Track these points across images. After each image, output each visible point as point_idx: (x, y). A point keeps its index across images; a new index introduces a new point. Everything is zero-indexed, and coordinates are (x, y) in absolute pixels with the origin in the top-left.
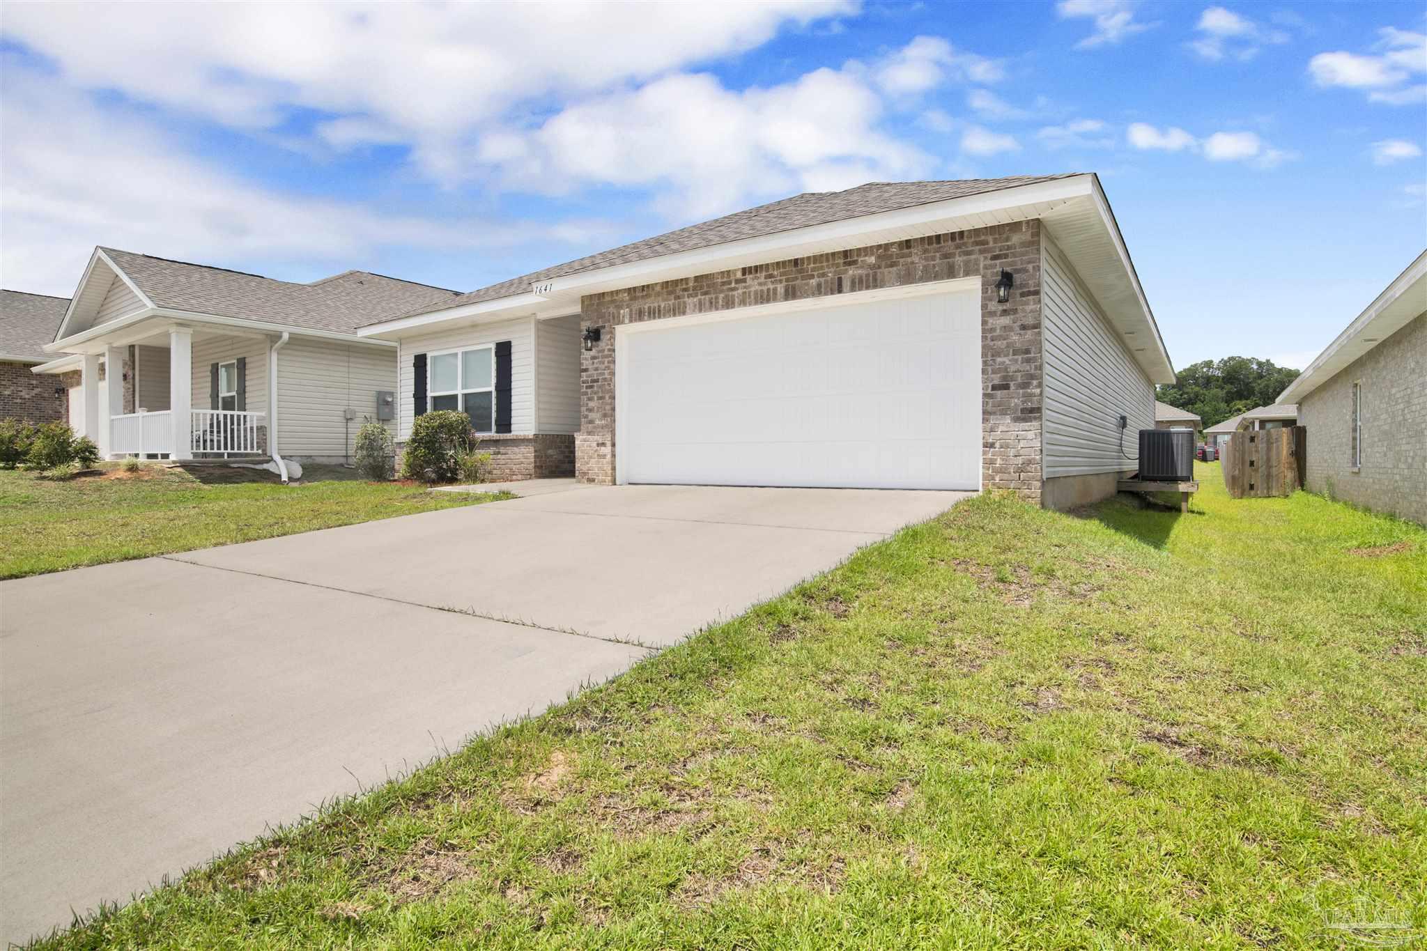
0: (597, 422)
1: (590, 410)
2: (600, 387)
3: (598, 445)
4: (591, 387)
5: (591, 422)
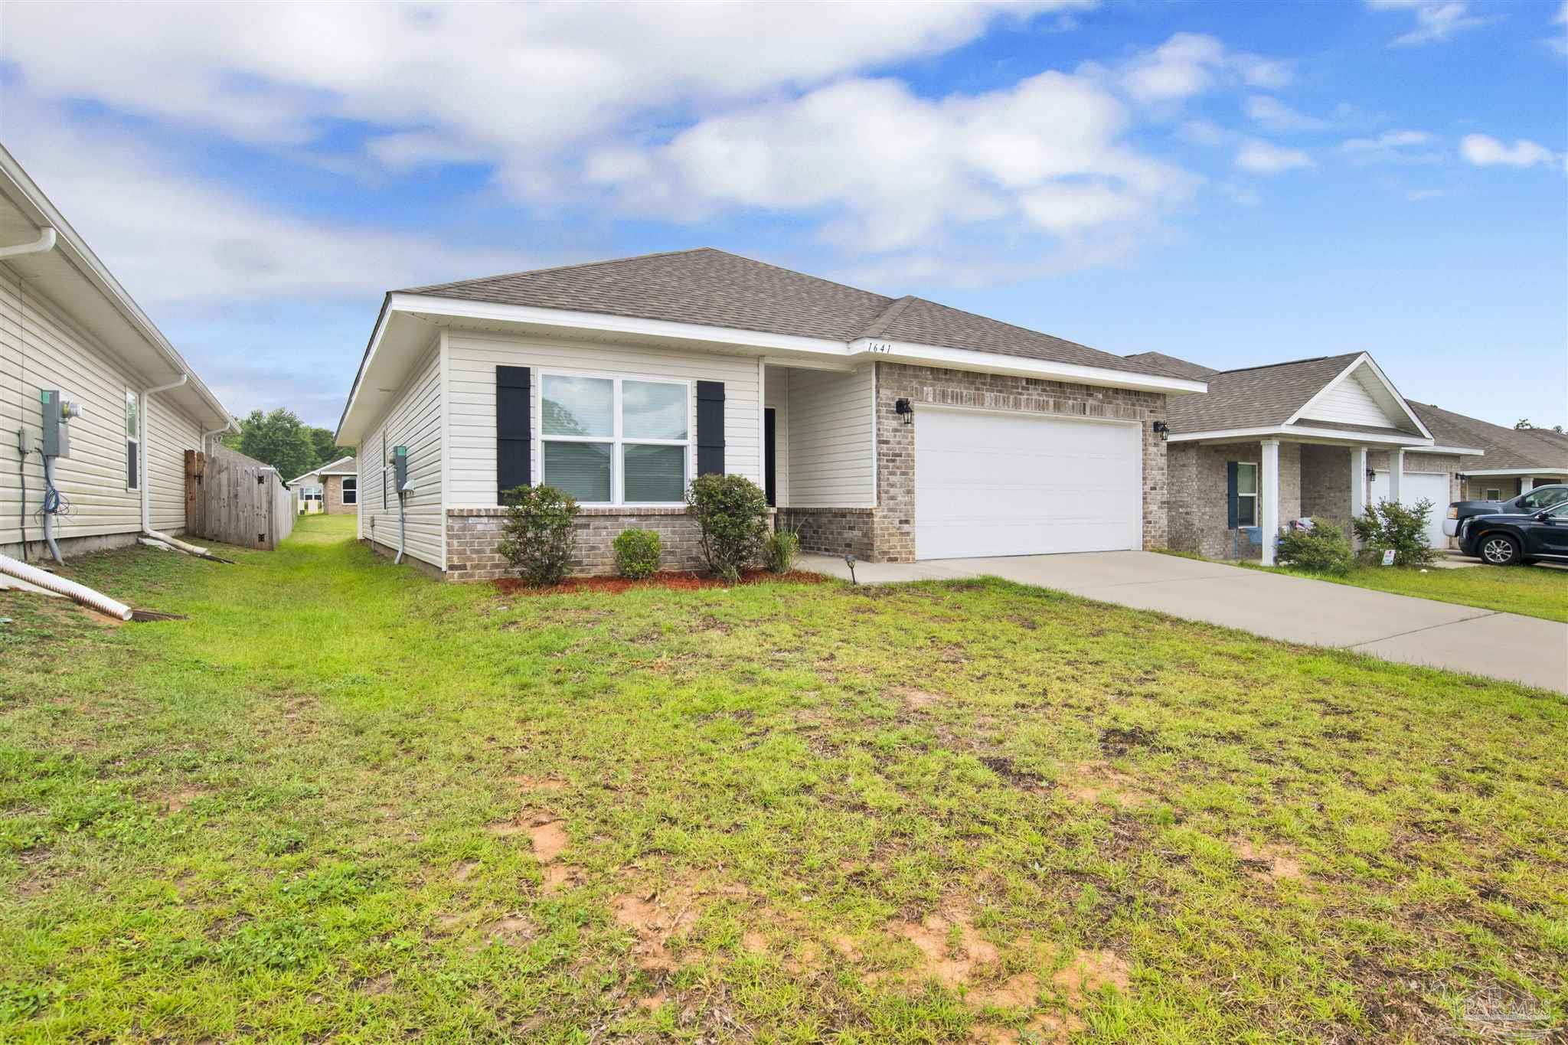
0: (900, 498)
1: (892, 486)
2: (902, 462)
3: (901, 522)
4: (893, 461)
5: (892, 498)
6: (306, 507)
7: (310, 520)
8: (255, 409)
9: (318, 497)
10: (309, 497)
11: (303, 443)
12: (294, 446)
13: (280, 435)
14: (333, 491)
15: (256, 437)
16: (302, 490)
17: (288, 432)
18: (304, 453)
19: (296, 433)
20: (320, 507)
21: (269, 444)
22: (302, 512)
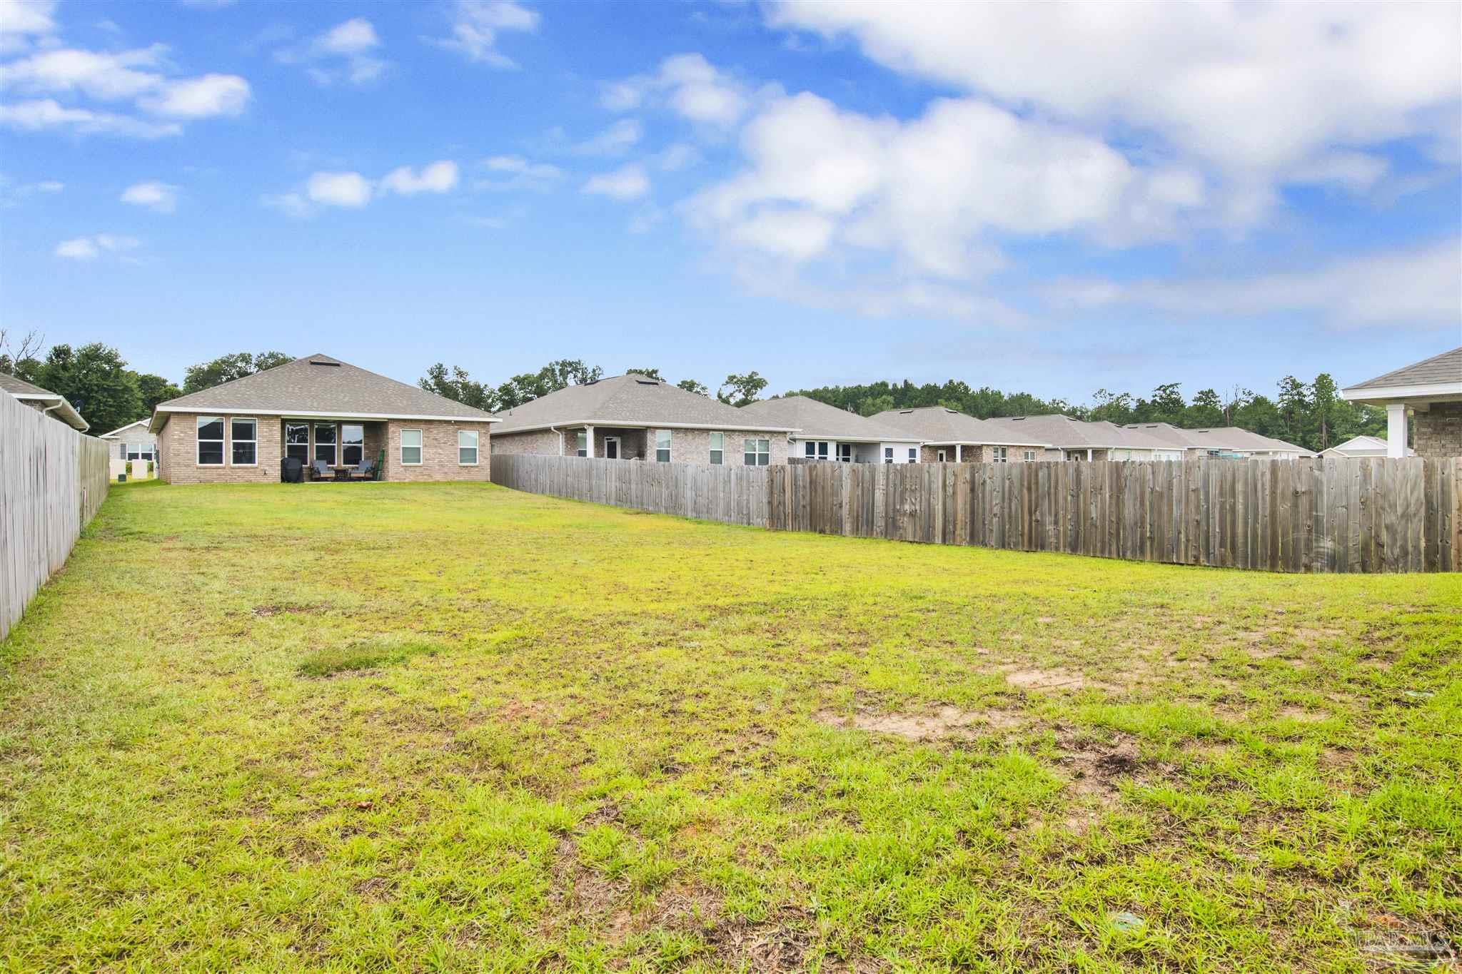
6: (129, 469)
7: (136, 495)
8: (59, 343)
9: (147, 456)
10: (133, 456)
11: (127, 389)
12: (113, 393)
13: (94, 379)
14: (180, 441)
15: (60, 380)
16: (123, 446)
17: (106, 375)
18: (127, 401)
19: (117, 376)
20: (151, 469)
21: (79, 390)
22: (122, 478)
